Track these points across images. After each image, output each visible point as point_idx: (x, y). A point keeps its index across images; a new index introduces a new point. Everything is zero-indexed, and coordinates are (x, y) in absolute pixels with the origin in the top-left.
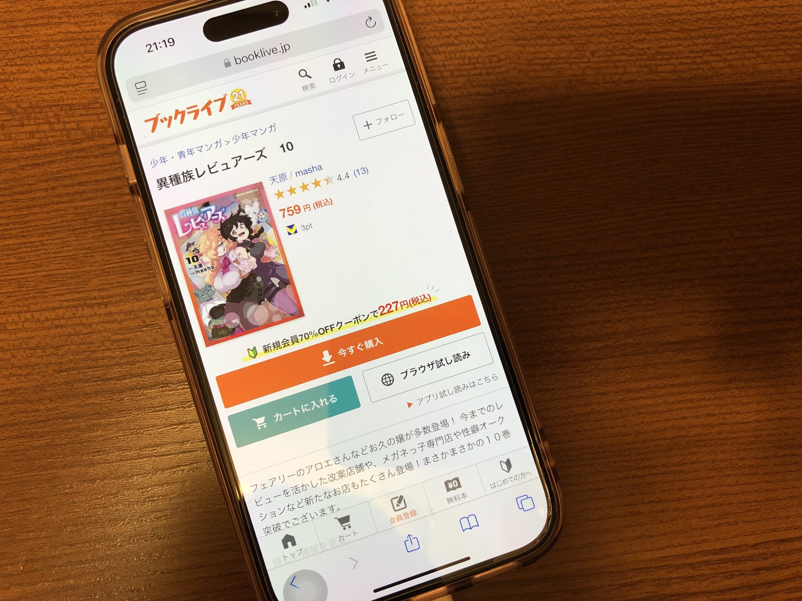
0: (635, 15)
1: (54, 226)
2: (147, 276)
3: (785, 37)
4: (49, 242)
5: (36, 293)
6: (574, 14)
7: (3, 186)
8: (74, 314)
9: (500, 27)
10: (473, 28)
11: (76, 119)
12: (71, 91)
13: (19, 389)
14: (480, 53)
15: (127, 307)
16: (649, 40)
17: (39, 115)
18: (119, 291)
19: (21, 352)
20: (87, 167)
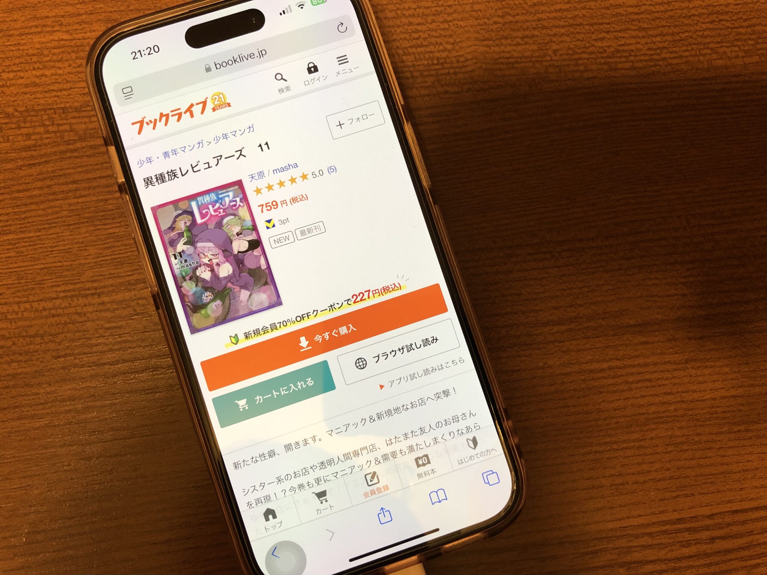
0: (595, 15)
1: (50, 222)
2: (138, 267)
3: (739, 34)
4: (45, 237)
5: (34, 284)
6: (537, 15)
7: (2, 185)
8: (70, 304)
9: (466, 29)
10: (440, 29)
11: (69, 121)
12: (64, 95)
13: (20, 374)
14: (448, 53)
15: (119, 297)
16: (609, 39)
17: (34, 118)
18: (111, 282)
19: (21, 340)
20: (80, 167)
